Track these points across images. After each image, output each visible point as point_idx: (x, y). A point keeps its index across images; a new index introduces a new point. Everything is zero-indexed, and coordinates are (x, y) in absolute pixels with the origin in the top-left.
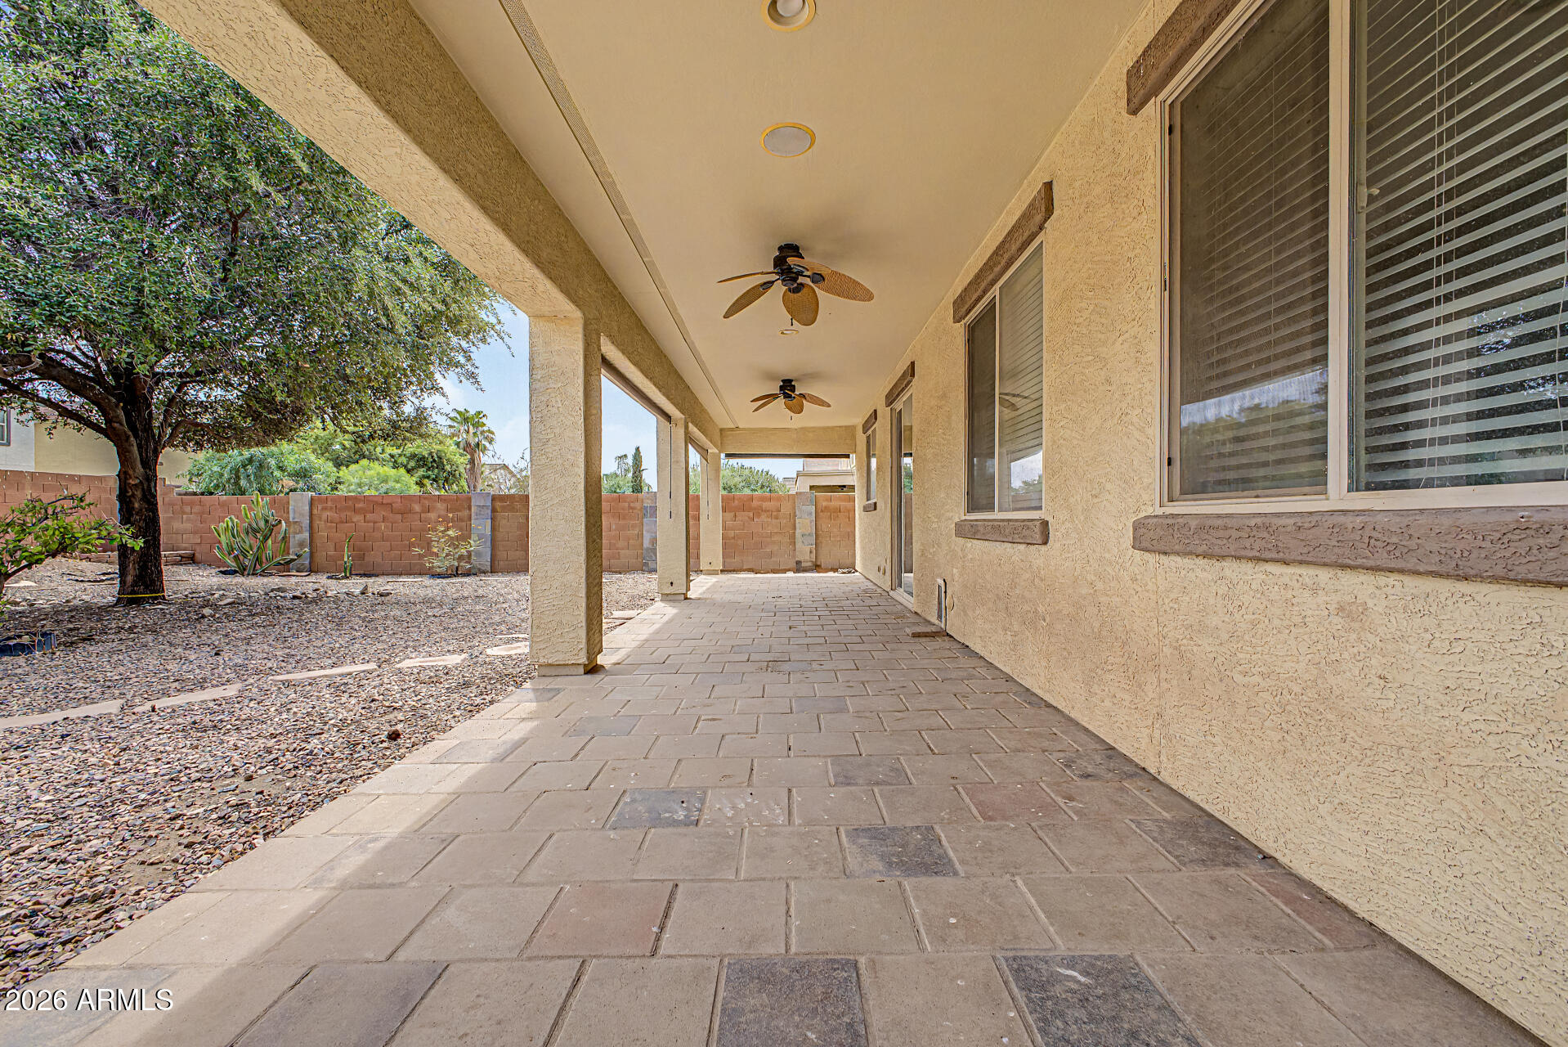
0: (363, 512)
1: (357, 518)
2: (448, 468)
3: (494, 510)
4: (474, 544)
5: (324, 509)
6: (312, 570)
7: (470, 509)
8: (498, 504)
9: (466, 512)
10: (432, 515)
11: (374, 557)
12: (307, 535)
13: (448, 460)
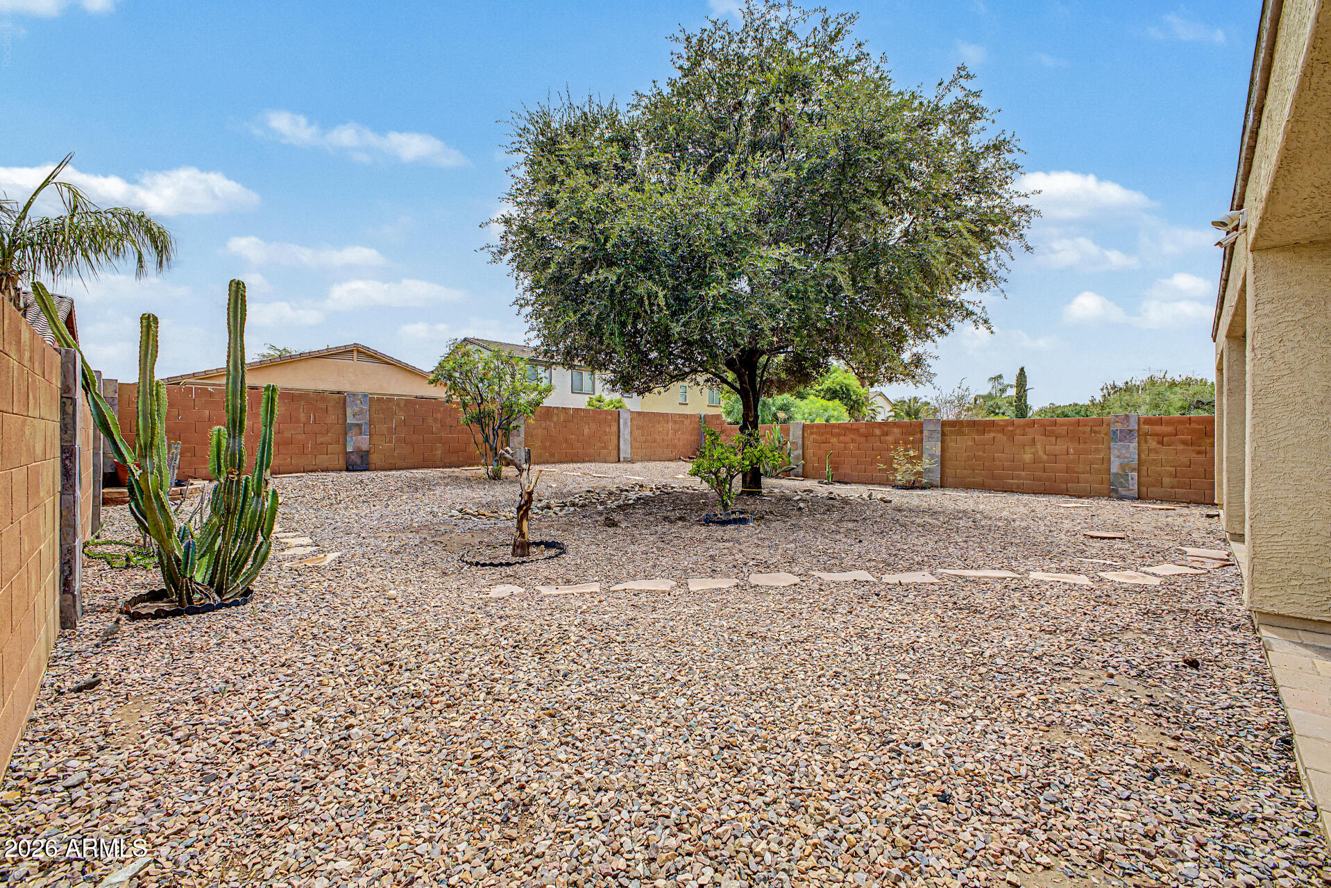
0: (839, 435)
1: (834, 440)
2: (854, 397)
3: (943, 434)
4: (926, 463)
5: (812, 433)
6: (805, 476)
7: (921, 432)
8: (947, 429)
9: (919, 436)
10: (890, 438)
11: (845, 470)
12: (800, 452)
13: (854, 392)
